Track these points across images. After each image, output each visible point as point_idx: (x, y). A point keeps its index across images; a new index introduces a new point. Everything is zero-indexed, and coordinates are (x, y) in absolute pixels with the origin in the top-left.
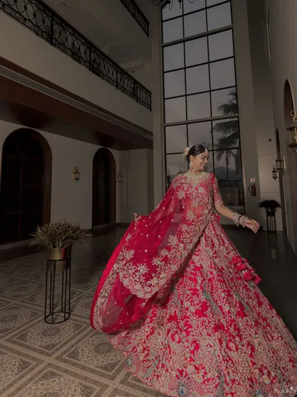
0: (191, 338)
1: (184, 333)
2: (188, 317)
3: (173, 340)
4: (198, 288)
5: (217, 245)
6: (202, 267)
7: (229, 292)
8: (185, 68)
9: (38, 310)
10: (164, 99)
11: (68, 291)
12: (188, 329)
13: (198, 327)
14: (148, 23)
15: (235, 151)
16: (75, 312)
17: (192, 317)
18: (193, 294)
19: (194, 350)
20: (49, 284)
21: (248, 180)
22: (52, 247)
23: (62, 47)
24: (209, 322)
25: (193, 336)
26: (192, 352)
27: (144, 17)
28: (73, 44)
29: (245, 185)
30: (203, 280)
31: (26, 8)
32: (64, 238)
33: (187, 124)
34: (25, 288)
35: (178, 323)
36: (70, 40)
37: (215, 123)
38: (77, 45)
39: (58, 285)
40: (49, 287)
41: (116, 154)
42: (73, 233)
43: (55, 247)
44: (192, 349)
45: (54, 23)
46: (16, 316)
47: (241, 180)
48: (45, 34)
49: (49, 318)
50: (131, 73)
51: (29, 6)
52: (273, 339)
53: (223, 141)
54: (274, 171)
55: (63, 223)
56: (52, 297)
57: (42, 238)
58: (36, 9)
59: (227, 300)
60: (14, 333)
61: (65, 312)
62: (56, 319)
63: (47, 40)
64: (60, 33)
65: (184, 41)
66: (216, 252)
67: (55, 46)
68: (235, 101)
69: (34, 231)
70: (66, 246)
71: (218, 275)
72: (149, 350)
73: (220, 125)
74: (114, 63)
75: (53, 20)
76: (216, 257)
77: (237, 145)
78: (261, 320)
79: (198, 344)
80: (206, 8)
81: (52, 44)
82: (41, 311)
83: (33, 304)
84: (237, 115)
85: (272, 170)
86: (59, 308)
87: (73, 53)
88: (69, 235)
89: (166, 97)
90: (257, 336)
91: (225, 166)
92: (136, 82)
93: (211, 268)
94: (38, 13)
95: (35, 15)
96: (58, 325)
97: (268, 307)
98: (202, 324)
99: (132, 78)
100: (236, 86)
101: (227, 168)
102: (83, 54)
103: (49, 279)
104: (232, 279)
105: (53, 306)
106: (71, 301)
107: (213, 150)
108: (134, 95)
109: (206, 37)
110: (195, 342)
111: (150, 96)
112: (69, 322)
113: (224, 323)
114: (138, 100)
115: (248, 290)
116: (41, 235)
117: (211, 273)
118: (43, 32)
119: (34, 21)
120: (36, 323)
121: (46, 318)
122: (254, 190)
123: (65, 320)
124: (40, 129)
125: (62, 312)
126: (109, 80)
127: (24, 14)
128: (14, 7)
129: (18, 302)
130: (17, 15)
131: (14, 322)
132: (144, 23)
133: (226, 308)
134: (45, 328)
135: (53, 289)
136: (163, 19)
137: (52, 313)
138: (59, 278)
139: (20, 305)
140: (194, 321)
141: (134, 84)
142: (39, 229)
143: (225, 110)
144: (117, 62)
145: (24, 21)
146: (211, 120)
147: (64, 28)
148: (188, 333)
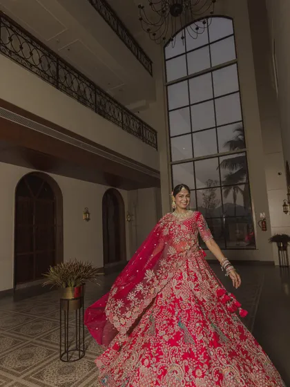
0: (160, 364)
1: (155, 359)
2: (161, 345)
3: (143, 364)
4: (175, 319)
5: (200, 279)
6: (181, 299)
7: (204, 322)
8: (190, 106)
9: (53, 348)
10: (170, 137)
11: (82, 329)
12: (159, 355)
13: (168, 355)
14: (151, 63)
15: (242, 187)
16: (90, 350)
17: (164, 346)
18: (169, 324)
19: (161, 375)
20: (63, 322)
21: (258, 216)
22: (64, 287)
23: (68, 91)
24: (179, 351)
25: (163, 362)
26: (159, 377)
27: (147, 57)
28: (79, 87)
29: (254, 220)
30: (180, 311)
31: (31, 54)
32: (75, 277)
33: (194, 161)
34: (41, 327)
35: (150, 349)
36: (76, 83)
37: (222, 159)
38: (82, 89)
39: (72, 323)
40: (63, 325)
41: (124, 193)
42: (85, 272)
43: (67, 286)
44: (159, 374)
45: (59, 66)
46: (33, 355)
47: (250, 215)
48: (51, 78)
49: (65, 356)
50: (136, 114)
51: (34, 52)
52: (252, 371)
53: (230, 177)
54: (285, 205)
55: (74, 262)
56: (67, 335)
57: (55, 277)
58: (41, 54)
59: (202, 329)
60: (31, 371)
61: (80, 350)
62: (71, 357)
63: (53, 84)
64: (66, 78)
65: (188, 78)
66: (198, 285)
67: (61, 90)
68: (240, 137)
69: (47, 271)
70: (78, 285)
71: (196, 307)
72: (122, 372)
73: (227, 162)
74: (119, 104)
75: (58, 64)
76: (198, 290)
77: (245, 181)
78: (240, 352)
79: (166, 370)
80: (209, 44)
81: (58, 88)
82: (57, 349)
83: (49, 342)
84: (243, 150)
85: (283, 204)
86: (73, 346)
87: (79, 96)
88: (81, 274)
89: (171, 135)
90: (228, 365)
91: (233, 202)
92: (141, 122)
93: (190, 300)
94: (44, 59)
95: (40, 61)
96: (74, 363)
97: (254, 342)
98: (173, 353)
99: (137, 118)
100: (242, 121)
101: (235, 204)
102: (88, 97)
103: (63, 318)
104: (213, 312)
105: (67, 344)
106: (85, 339)
107: (221, 187)
108: (139, 134)
109: (210, 73)
110: (163, 368)
111: (156, 135)
112: (84, 361)
113: (195, 351)
114: (144, 140)
115: (230, 323)
116: (53, 275)
117: (190, 305)
118: (49, 77)
119: (40, 67)
120: (52, 362)
121: (61, 356)
122: (264, 225)
123: (80, 358)
124: (51, 172)
125: (77, 349)
126: (115, 121)
127: (30, 60)
128: (20, 53)
129: (34, 340)
130: (23, 61)
131: (31, 360)
132: (148, 63)
133: (200, 337)
134: (61, 366)
135: (67, 327)
136: (167, 58)
137: (67, 352)
138: (72, 316)
139: (36, 343)
140: (166, 349)
141: (139, 123)
142: (51, 269)
143: (231, 146)
144: (122, 103)
145: (30, 67)
146: (218, 157)
147: (69, 73)
148: (158, 360)
